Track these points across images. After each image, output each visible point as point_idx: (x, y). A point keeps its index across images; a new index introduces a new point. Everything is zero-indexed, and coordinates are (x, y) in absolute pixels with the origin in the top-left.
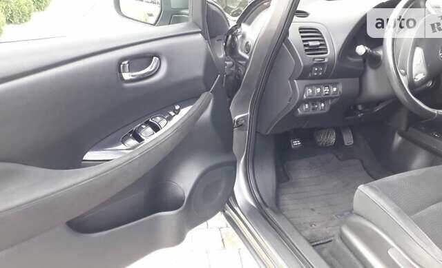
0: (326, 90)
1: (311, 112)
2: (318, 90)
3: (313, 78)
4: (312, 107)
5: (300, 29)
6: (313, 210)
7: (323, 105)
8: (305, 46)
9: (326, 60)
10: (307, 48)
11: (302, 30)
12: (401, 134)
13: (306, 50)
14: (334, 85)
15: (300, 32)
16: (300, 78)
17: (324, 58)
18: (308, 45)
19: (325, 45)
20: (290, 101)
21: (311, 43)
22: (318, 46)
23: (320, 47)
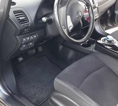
0: (32, 37)
1: (27, 48)
2: (28, 38)
3: (25, 34)
4: (26, 45)
5: (14, 12)
6: (34, 87)
7: (31, 44)
8: (18, 20)
9: (29, 25)
10: (19, 21)
11: (15, 12)
12: (61, 44)
13: (19, 22)
14: (35, 34)
15: (14, 13)
16: (19, 35)
17: (28, 24)
18: (19, 19)
19: (27, 18)
20: (16, 45)
21: (21, 18)
22: (24, 19)
23: (25, 19)
